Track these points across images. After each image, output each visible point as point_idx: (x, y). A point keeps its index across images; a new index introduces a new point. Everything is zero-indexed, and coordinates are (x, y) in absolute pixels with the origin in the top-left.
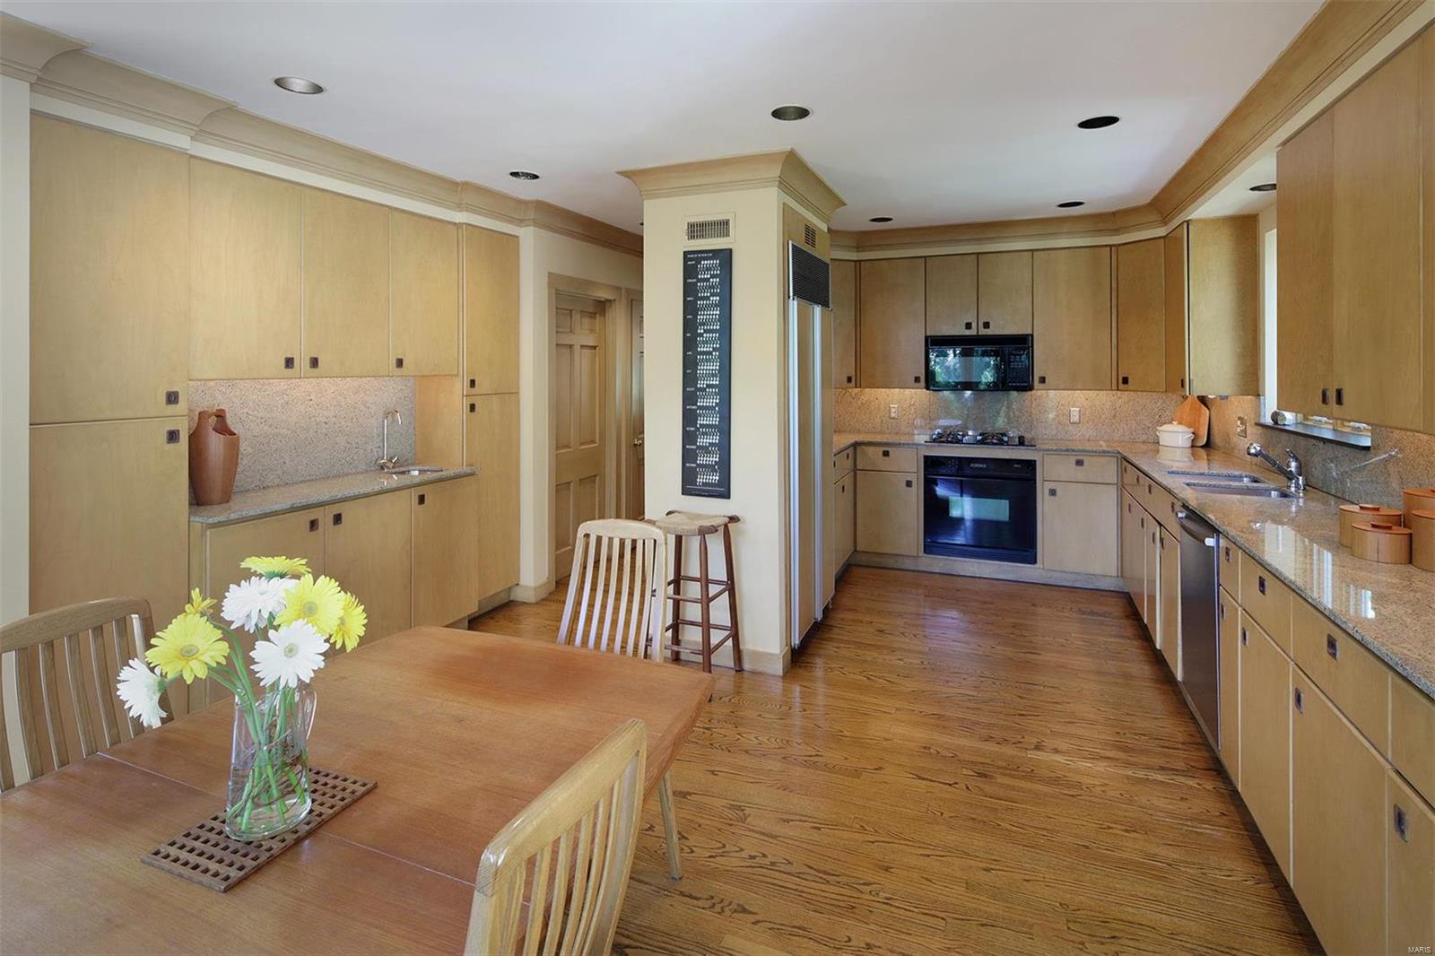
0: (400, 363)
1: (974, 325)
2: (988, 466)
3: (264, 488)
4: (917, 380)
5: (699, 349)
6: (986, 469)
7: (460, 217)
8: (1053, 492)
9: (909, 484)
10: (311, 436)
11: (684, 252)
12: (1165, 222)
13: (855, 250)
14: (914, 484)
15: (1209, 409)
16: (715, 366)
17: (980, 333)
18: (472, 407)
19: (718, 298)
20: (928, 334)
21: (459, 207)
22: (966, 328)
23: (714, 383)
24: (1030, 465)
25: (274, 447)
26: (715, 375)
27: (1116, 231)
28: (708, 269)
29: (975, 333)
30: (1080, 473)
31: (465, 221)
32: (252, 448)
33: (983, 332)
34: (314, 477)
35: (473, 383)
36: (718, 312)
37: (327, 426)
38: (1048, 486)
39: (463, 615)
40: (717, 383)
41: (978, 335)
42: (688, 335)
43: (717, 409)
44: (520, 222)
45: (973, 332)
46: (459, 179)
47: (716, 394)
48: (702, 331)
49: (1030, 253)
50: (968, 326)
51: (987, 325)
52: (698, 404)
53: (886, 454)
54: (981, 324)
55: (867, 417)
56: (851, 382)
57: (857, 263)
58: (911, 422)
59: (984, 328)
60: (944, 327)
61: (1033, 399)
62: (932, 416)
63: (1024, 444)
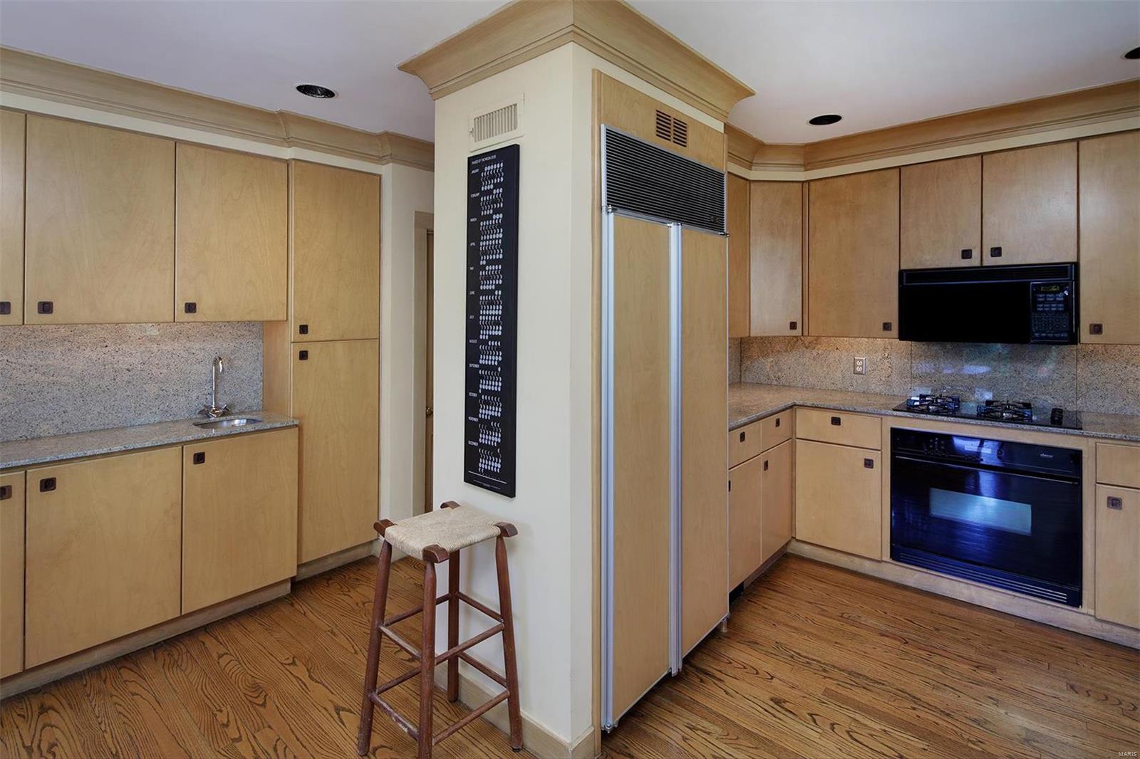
0: (191, 308)
1: (976, 254)
3: (33, 439)
4: (887, 327)
5: (481, 288)
7: (288, 153)
8: (1114, 503)
9: (869, 463)
10: (107, 384)
11: (469, 158)
13: (802, 169)
14: (877, 464)
16: (497, 311)
17: (985, 264)
18: (303, 355)
19: (501, 216)
20: (902, 268)
21: (288, 142)
22: (964, 257)
23: (497, 333)
24: (1073, 458)
25: (50, 396)
26: (496, 323)
28: (492, 177)
29: (978, 264)
31: (293, 157)
32: (15, 396)
33: (990, 261)
34: (110, 427)
35: (304, 329)
36: (501, 236)
37: (130, 373)
38: (1106, 492)
39: (287, 577)
40: (500, 333)
41: (982, 267)
42: (472, 268)
43: (499, 369)
44: (380, 160)
45: (974, 262)
46: (274, 108)
47: (498, 349)
48: (484, 263)
50: (967, 254)
51: (997, 252)
52: (481, 361)
53: (836, 421)
54: (987, 252)
55: (824, 371)
56: (796, 329)
57: (804, 184)
58: (883, 379)
59: (992, 256)
60: (928, 258)
61: (1079, 356)
62: (915, 372)
63: (1061, 423)
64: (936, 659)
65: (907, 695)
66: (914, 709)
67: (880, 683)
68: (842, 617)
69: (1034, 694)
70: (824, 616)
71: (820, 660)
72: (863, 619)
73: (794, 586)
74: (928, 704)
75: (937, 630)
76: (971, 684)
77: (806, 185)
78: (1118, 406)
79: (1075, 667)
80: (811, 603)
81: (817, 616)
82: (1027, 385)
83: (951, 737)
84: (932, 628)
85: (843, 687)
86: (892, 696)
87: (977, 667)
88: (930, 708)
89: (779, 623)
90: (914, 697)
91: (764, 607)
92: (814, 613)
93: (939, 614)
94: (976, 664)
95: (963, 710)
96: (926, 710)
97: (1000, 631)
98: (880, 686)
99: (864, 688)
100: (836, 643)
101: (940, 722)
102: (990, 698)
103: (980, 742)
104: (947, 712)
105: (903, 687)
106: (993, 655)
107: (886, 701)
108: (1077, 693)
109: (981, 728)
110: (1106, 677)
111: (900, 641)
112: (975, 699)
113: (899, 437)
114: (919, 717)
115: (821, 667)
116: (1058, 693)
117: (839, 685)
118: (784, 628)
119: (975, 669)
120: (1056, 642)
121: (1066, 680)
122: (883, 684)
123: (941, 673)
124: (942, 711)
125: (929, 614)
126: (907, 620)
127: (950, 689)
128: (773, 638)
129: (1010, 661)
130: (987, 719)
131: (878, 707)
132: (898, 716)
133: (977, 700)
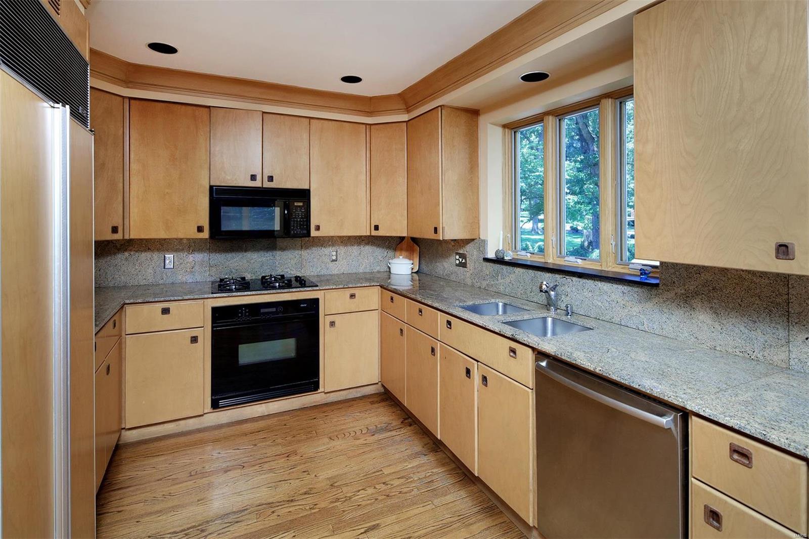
1: (259, 178)
2: (277, 310)
4: (200, 228)
6: (276, 313)
8: (332, 324)
9: (194, 340)
12: (408, 110)
13: (124, 85)
14: (200, 339)
15: (419, 246)
20: (212, 184)
22: (252, 180)
24: (314, 304)
27: (370, 113)
29: (260, 185)
30: (353, 305)
33: (267, 185)
38: (329, 319)
41: (263, 188)
45: (257, 184)
49: (308, 120)
50: (253, 178)
51: (271, 179)
53: (166, 311)
54: (266, 179)
55: (136, 269)
56: (117, 232)
57: (125, 100)
58: (189, 270)
59: (268, 181)
60: (229, 178)
61: (303, 244)
62: (212, 263)
63: (291, 285)
64: (266, 466)
65: (264, 506)
66: (273, 512)
67: (245, 510)
68: (191, 476)
69: (320, 454)
70: (177, 484)
71: (194, 524)
72: (207, 467)
73: (137, 473)
74: (278, 502)
75: (255, 445)
76: (291, 470)
77: (127, 101)
78: (318, 270)
79: (326, 425)
80: (161, 480)
81: (172, 488)
82: (278, 264)
83: (301, 515)
84: (252, 446)
85: (223, 533)
86: (257, 514)
87: (288, 456)
88: (281, 504)
89: (142, 516)
90: (269, 504)
91: (119, 512)
92: (169, 487)
93: (251, 433)
94: (286, 455)
95: (297, 491)
96: (280, 507)
97: (285, 425)
98: (246, 512)
99: (237, 522)
100: (198, 501)
101: (291, 509)
102: (304, 472)
103: (315, 505)
104: (291, 499)
105: (259, 502)
106: (290, 443)
107: (256, 521)
108: (334, 440)
109: (311, 495)
110: (338, 423)
111: (239, 468)
112: (298, 479)
113: (217, 313)
114: (279, 516)
115: (198, 530)
116: (327, 446)
117: (219, 534)
118: (147, 519)
119: (288, 458)
120: (311, 416)
121: (326, 436)
122: (246, 509)
123: (274, 475)
124: (288, 501)
125: (245, 437)
126: (234, 450)
127: (284, 482)
128: (144, 535)
129: (299, 441)
130: (310, 487)
131: (254, 530)
132: (268, 526)
133: (300, 478)
